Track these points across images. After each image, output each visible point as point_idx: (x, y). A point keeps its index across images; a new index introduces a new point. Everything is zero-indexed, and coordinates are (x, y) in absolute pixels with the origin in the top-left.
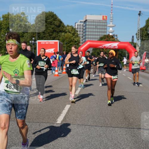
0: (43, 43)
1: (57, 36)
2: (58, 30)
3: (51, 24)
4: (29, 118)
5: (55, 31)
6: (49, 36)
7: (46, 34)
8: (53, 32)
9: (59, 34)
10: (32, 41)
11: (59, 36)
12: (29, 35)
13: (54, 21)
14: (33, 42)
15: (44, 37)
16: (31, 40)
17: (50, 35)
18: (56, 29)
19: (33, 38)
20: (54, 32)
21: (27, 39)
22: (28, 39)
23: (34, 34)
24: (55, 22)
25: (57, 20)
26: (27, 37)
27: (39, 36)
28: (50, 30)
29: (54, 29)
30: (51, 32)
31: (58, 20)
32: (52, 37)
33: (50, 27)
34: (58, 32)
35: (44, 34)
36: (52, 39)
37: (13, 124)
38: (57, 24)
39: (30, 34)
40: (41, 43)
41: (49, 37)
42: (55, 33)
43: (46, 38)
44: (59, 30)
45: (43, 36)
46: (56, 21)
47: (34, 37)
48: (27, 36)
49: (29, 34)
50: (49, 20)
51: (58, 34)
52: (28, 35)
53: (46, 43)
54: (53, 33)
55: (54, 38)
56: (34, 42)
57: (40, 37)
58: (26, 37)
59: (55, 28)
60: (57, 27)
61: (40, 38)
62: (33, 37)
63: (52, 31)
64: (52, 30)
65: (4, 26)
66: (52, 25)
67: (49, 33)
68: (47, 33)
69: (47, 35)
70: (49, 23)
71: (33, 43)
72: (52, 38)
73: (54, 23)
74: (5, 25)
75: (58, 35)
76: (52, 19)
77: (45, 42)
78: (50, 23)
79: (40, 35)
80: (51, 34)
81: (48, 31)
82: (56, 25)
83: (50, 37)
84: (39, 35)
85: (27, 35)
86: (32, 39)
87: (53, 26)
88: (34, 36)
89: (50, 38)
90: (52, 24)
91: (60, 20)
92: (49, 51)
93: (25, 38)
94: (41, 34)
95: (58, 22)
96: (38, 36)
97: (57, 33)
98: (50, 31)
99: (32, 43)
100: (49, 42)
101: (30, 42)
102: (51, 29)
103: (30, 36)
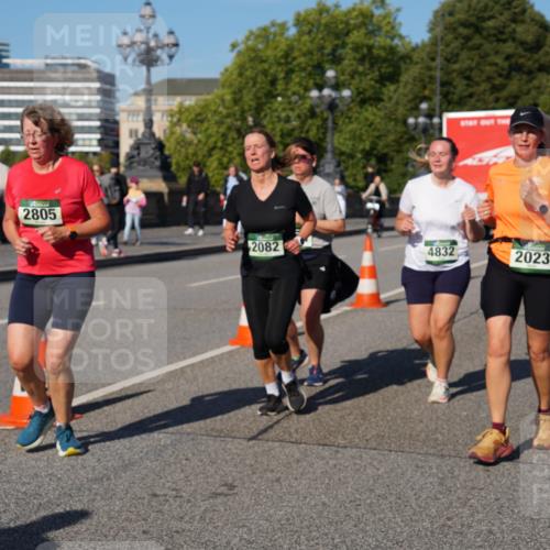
0: (471, 123)
1: (525, 88)
2: (530, 63)
3: (499, 40)
4: (437, 439)
5: (518, 68)
6: (492, 93)
7: (478, 84)
8: (509, 74)
9: (536, 83)
10: (416, 117)
11: (534, 93)
12: (406, 91)
13: (513, 26)
14: (422, 120)
15: (471, 96)
16: (415, 113)
17: (495, 89)
18: (521, 61)
19: (424, 106)
20: (514, 73)
21: (396, 110)
22: (401, 111)
23: (425, 87)
24: (520, 29)
25: (528, 20)
26: (397, 103)
27: (445, 95)
28: (496, 64)
29: (513, 60)
30: (500, 75)
31: (533, 20)
32: (505, 93)
33: (497, 53)
34: (530, 73)
35: (468, 85)
36: (501, 103)
37: (375, 463)
38: (530, 38)
39: (409, 87)
40: (463, 123)
41: (491, 98)
42: (518, 77)
43: (478, 101)
44: (537, 61)
45: (466, 93)
46: (523, 22)
47: (425, 99)
48: (395, 97)
49: (405, 86)
50: (491, 23)
51: (533, 78)
52: (401, 90)
53: (483, 123)
54: (508, 77)
55: (511, 101)
56: (428, 121)
57: (450, 97)
58: (390, 98)
59: (521, 57)
60: (526, 50)
61: (449, 103)
62: (421, 102)
63: (503, 69)
64: (506, 64)
65: (302, 59)
66: (505, 41)
67: (489, 79)
68: (484, 77)
69: (484, 86)
70: (489, 36)
71: (420, 127)
72: (506, 99)
73: (514, 31)
74: (304, 55)
75: (531, 85)
76: (502, 18)
77: (479, 119)
78: (495, 35)
79: (452, 89)
80: (498, 81)
81: (488, 68)
82: (522, 43)
83: (496, 95)
84: (445, 89)
85: (395, 91)
86: (416, 108)
87: (509, 48)
88: (427, 93)
89: (497, 100)
90: (504, 37)
91: (542, 17)
92: (495, 156)
93: (388, 105)
94: (455, 87)
95: (535, 29)
96: (441, 94)
97: (524, 77)
98: (494, 68)
99: (416, 124)
100: (496, 118)
101: (411, 121)
102: (499, 60)
103: (411, 96)
